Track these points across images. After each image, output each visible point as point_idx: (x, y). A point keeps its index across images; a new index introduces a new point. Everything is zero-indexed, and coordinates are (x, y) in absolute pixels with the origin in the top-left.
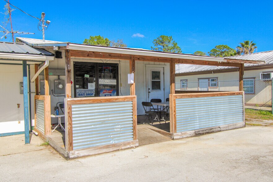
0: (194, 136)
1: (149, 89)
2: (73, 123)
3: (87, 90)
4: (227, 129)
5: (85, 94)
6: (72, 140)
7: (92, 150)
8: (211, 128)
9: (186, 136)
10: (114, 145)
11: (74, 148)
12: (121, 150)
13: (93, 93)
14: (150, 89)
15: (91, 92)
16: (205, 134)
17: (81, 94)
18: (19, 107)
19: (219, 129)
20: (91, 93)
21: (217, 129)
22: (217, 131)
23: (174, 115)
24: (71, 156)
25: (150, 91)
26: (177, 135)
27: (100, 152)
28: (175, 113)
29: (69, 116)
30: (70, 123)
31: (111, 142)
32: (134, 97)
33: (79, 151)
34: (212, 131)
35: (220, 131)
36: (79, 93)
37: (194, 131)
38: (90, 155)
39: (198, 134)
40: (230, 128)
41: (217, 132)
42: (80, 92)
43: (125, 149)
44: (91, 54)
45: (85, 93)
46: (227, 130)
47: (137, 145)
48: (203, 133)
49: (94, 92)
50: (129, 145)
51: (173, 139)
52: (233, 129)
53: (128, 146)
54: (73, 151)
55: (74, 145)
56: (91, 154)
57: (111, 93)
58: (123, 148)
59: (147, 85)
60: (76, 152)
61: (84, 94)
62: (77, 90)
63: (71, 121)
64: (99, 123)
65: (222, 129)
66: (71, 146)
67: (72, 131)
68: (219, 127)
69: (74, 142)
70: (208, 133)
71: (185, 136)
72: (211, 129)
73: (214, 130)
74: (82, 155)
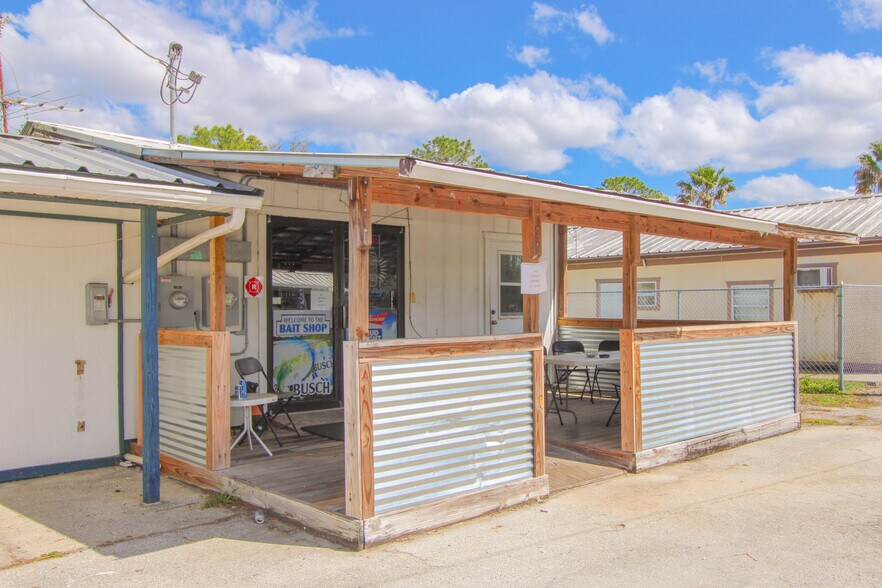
0: (686, 460)
1: (493, 312)
2: (376, 422)
3: (306, 312)
4: (761, 435)
5: (301, 328)
6: (372, 482)
7: (426, 514)
8: (722, 433)
9: (666, 462)
10: (486, 495)
11: (377, 508)
12: (504, 509)
13: (327, 323)
14: (496, 314)
15: (320, 320)
16: (711, 453)
17: (289, 326)
18: (80, 372)
19: (742, 437)
20: (321, 324)
21: (736, 438)
22: (737, 442)
23: (636, 396)
24: (370, 537)
25: (495, 317)
26: (645, 458)
27: (448, 520)
28: (638, 389)
29: (364, 401)
30: (366, 425)
31: (476, 485)
32: (536, 338)
33: (389, 518)
34: (725, 442)
35: (744, 442)
36: (283, 323)
37: (683, 445)
38: (422, 530)
39: (694, 454)
40: (768, 432)
41: (737, 445)
42: (286, 320)
43: (515, 507)
44: (426, 195)
45: (302, 324)
46: (759, 439)
47: (545, 490)
48: (706, 450)
49: (330, 319)
50: (523, 492)
51: (633, 471)
52: (775, 435)
53: (523, 497)
54: (376, 517)
55: (377, 497)
56: (425, 525)
57: (379, 323)
58: (510, 502)
59: (487, 300)
60: (385, 522)
61: (298, 326)
62: (277, 314)
63: (370, 416)
64: (444, 422)
65: (750, 436)
66: (368, 501)
67: (371, 449)
68: (742, 431)
69: (377, 486)
70: (717, 449)
71: (662, 461)
72: (724, 437)
73: (731, 439)
74: (398, 530)
